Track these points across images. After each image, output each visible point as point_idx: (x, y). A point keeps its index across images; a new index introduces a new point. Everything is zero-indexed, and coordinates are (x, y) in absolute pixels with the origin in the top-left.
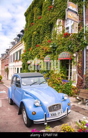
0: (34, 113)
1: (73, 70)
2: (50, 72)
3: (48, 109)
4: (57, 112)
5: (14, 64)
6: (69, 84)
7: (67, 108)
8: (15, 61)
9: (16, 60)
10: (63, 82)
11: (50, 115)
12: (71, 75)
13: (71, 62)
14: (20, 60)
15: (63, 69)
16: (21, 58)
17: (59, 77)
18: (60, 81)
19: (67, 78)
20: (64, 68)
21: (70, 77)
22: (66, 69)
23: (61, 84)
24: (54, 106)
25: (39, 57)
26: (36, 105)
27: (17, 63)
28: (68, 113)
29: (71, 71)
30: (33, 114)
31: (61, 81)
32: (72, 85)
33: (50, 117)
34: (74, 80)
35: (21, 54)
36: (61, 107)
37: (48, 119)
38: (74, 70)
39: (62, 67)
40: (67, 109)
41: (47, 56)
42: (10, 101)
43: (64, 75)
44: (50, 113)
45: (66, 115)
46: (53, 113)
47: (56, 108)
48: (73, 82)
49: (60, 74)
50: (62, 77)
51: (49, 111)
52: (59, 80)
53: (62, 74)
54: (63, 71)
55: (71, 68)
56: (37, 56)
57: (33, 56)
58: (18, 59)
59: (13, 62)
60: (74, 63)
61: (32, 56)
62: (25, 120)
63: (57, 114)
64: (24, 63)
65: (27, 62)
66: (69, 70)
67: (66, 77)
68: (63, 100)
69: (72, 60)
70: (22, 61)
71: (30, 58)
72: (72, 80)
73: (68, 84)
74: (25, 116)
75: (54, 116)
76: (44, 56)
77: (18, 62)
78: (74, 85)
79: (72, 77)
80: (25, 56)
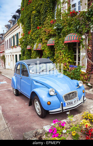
0: (49, 103)
1: (81, 54)
2: (55, 58)
3: (64, 97)
4: (73, 101)
5: (11, 50)
6: (78, 70)
7: (83, 95)
8: (12, 48)
9: (13, 45)
10: (70, 68)
11: (66, 104)
12: (79, 60)
13: (79, 45)
14: (17, 45)
15: (70, 53)
16: (19, 43)
17: (66, 63)
18: (67, 67)
19: (75, 64)
21: (78, 63)
22: (73, 53)
23: (68, 70)
24: (70, 94)
25: (41, 41)
26: (51, 94)
27: (14, 49)
28: (84, 101)
29: (79, 55)
30: (48, 104)
31: (69, 67)
32: (80, 71)
33: (66, 106)
34: (83, 65)
35: (19, 38)
36: (77, 94)
37: (64, 108)
38: (83, 54)
39: (69, 51)
40: (83, 97)
41: (51, 39)
42: (14, 92)
43: (71, 60)
44: (66, 102)
45: (82, 103)
46: (69, 102)
47: (72, 96)
48: (82, 67)
49: (66, 59)
50: (69, 62)
51: (64, 100)
52: (66, 65)
53: (69, 59)
54: (70, 56)
55: (79, 52)
56: (38, 39)
57: (34, 40)
58: (16, 44)
59: (10, 48)
60: (83, 46)
61: (32, 40)
62: (38, 111)
63: (73, 102)
64: (23, 49)
65: (26, 47)
66: (77, 54)
67: (74, 62)
68: (78, 87)
69: (80, 43)
70: (21, 47)
71: (30, 42)
72: (81, 65)
73: (77, 69)
74: (37, 107)
75: (70, 105)
76: (47, 40)
77: (16, 47)
78: (84, 71)
79: (81, 62)
80: (24, 40)
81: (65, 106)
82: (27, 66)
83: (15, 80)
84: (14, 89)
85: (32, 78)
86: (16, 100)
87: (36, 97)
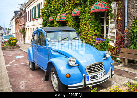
0: (68, 75)
1: (110, 25)
2: (80, 30)
3: (87, 69)
4: (98, 74)
5: (32, 23)
6: (106, 44)
7: (111, 68)
8: (33, 19)
9: (34, 17)
10: (96, 41)
11: (90, 78)
12: (107, 32)
13: (108, 15)
14: (39, 17)
15: (96, 25)
16: (41, 14)
17: (92, 36)
18: (93, 40)
19: (102, 37)
20: (98, 24)
21: (106, 35)
22: (100, 25)
23: (95, 43)
24: (95, 65)
25: (65, 12)
26: (71, 64)
27: (35, 21)
28: (112, 75)
29: (107, 27)
30: (67, 77)
31: (95, 40)
32: (108, 45)
33: (90, 80)
34: (112, 38)
35: (41, 9)
36: (104, 67)
37: (87, 83)
38: (112, 25)
39: (96, 22)
40: (110, 70)
41: (76, 9)
42: (31, 65)
43: (98, 33)
44: (90, 75)
45: (109, 77)
46: (94, 75)
47: (97, 68)
48: (110, 40)
49: (93, 31)
50: (96, 35)
51: (88, 72)
52: (92, 38)
53: (96, 31)
54: (96, 28)
55: (107, 23)
56: (62, 9)
57: (57, 10)
58: (37, 16)
59: (31, 20)
60: (112, 16)
61: (55, 10)
62: (55, 86)
63: (99, 76)
64: (45, 21)
65: (48, 18)
66: (105, 26)
67: (101, 35)
69: (108, 12)
70: (43, 18)
71: (53, 13)
72: (109, 38)
73: (104, 43)
75: (94, 79)
76: (72, 9)
77: (37, 19)
78: (112, 44)
79: (109, 34)
80: (46, 11)
81: (88, 80)
82: (45, 33)
83: (31, 52)
84: (30, 63)
85: (50, 47)
86: (31, 75)
87: (52, 69)
